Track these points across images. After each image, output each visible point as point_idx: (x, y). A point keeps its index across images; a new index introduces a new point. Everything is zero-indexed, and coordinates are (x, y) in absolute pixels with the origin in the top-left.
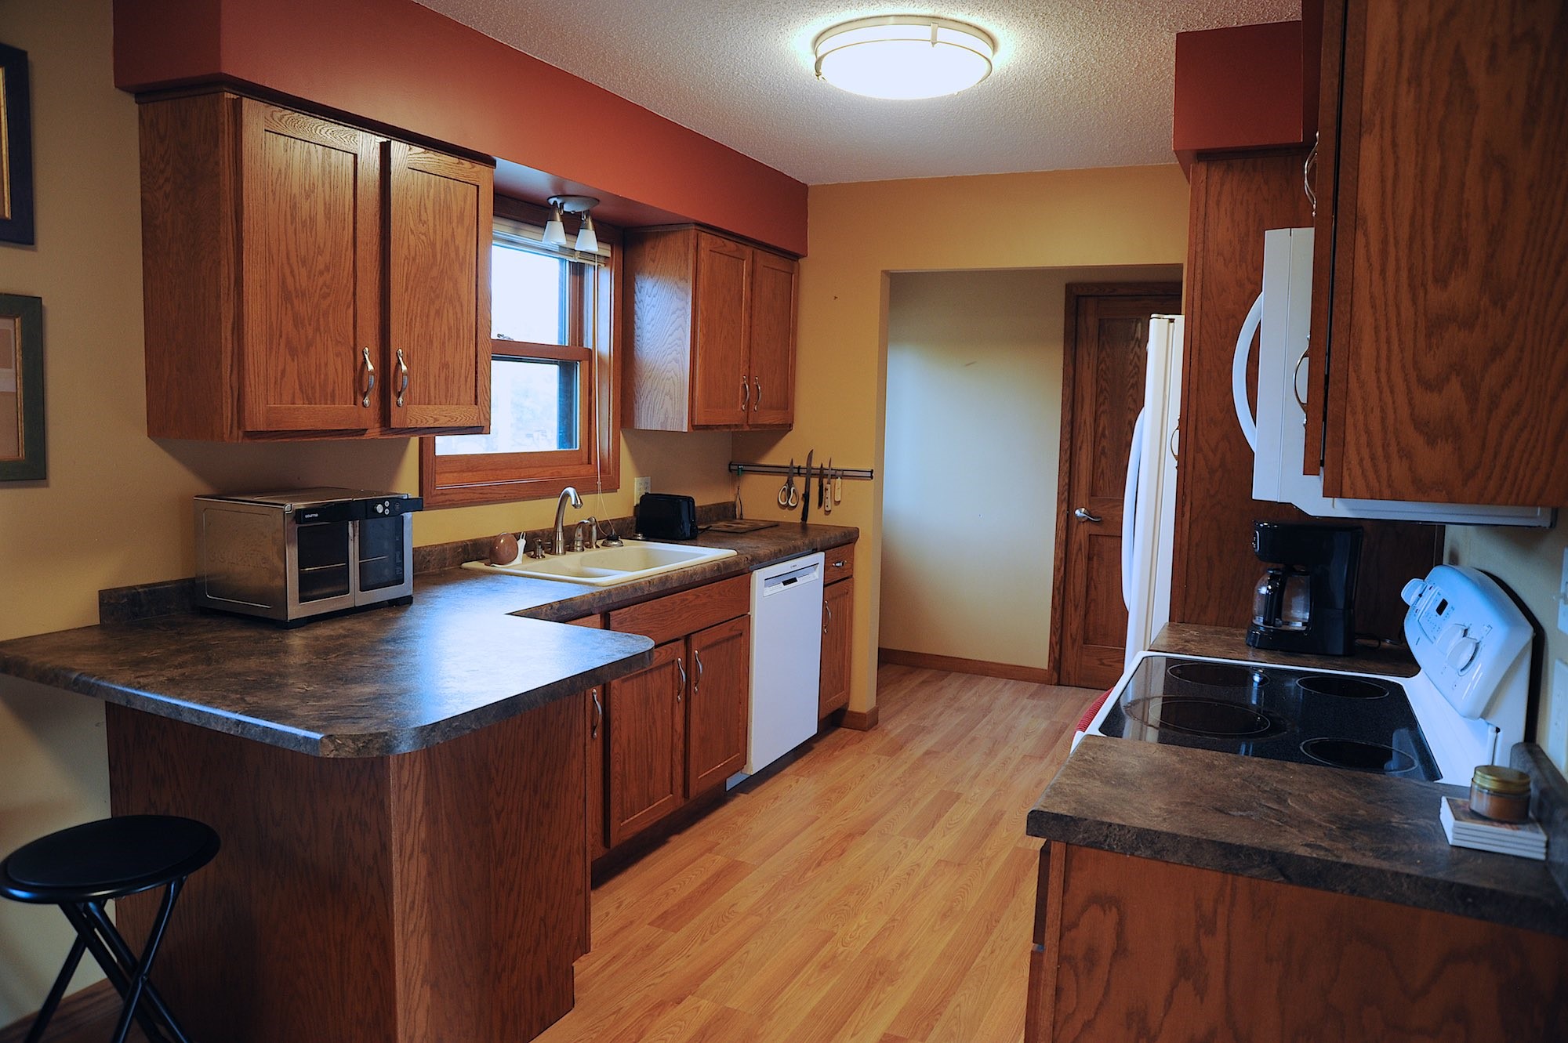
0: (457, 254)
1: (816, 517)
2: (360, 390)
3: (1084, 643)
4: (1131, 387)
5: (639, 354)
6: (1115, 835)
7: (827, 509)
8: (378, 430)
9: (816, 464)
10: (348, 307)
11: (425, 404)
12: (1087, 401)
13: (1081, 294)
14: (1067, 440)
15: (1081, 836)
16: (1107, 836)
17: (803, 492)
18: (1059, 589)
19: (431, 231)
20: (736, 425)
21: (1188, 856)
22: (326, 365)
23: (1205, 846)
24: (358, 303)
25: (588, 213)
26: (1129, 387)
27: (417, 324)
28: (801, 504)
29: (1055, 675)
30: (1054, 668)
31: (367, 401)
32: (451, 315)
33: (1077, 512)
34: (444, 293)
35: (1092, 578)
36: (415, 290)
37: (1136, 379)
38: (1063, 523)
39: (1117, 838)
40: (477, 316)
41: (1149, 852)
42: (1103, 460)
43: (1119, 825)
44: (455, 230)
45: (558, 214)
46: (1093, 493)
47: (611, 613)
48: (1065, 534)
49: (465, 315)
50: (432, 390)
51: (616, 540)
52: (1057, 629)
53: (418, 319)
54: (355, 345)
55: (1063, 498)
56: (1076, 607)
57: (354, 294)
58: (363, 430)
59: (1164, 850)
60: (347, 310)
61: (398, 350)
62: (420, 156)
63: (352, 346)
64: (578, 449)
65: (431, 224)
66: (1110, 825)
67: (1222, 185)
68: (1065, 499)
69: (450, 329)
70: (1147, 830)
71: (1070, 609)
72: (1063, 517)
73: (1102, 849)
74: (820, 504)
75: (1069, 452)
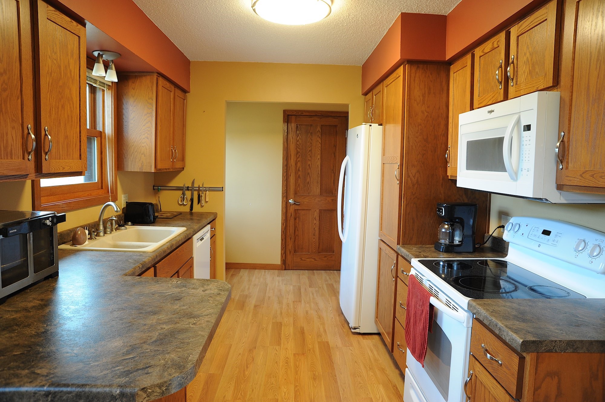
0: (71, 74)
1: (197, 208)
2: (25, 151)
3: (294, 252)
4: (309, 151)
5: (127, 134)
6: (558, 345)
7: (202, 205)
8: (34, 175)
9: (196, 185)
10: (18, 98)
11: (58, 159)
12: (292, 157)
13: (289, 114)
14: (285, 172)
15: (543, 348)
16: (554, 346)
17: (190, 198)
18: (284, 232)
19: (59, 59)
20: (168, 169)
21: (587, 349)
22: (7, 134)
23: (594, 343)
24: (24, 97)
25: (112, 61)
26: (308, 151)
27: (53, 112)
28: (190, 203)
29: (284, 266)
30: (283, 263)
31: (30, 157)
32: (69, 108)
33: (290, 201)
34: (65, 95)
35: (296, 226)
36: (52, 92)
37: (311, 148)
38: (284, 206)
39: (559, 346)
40: (80, 110)
41: (571, 350)
42: (299, 181)
43: (559, 341)
44: (70, 60)
45: (101, 60)
46: (296, 193)
47: (156, 265)
48: (285, 210)
49: (75, 109)
50: (61, 150)
51: (123, 226)
52: (284, 248)
53: (54, 110)
54: (23, 122)
55: (284, 195)
56: (291, 238)
57: (21, 91)
58: (26, 175)
59: (577, 348)
60: (17, 100)
61: (45, 126)
62: (52, 12)
63: (21, 123)
64: (96, 181)
65: (58, 55)
66: (556, 341)
67: (416, 74)
68: (285, 196)
69: (68, 116)
70: (571, 341)
71: (288, 239)
72: (284, 203)
73: (552, 352)
74: (198, 203)
75: (286, 177)
